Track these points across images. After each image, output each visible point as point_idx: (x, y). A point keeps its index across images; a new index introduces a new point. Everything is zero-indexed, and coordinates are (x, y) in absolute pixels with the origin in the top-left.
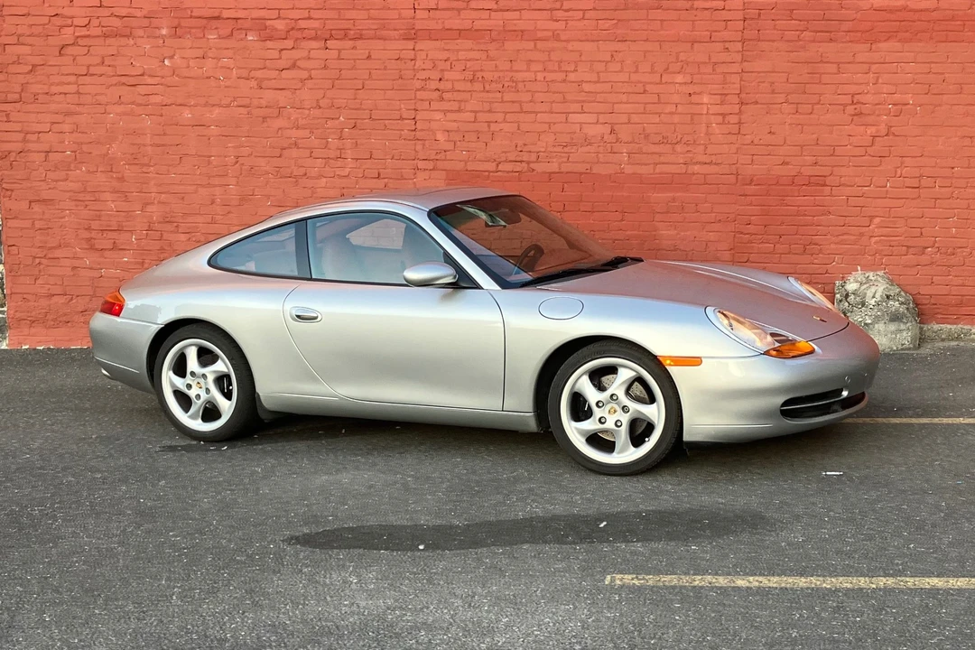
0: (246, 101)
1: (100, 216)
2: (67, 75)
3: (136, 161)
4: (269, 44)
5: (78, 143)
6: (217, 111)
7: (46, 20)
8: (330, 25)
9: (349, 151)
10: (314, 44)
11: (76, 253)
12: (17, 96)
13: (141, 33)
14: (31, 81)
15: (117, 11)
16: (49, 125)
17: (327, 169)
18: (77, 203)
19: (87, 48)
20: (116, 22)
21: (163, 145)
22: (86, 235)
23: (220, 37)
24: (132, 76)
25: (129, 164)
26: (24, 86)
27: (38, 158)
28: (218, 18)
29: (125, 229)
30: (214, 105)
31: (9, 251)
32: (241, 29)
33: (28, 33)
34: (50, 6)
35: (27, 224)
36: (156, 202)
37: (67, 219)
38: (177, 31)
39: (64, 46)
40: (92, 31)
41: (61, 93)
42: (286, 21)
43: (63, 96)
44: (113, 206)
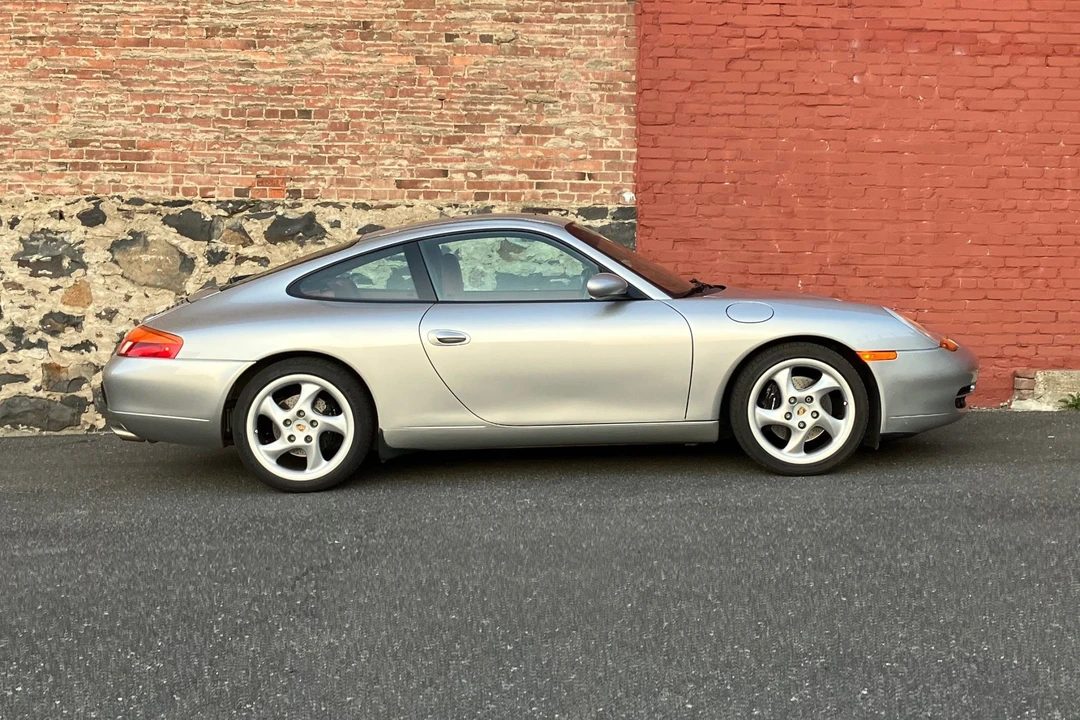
0: (950, 124)
1: (760, 258)
2: (733, 93)
3: (811, 193)
4: (981, 60)
5: (740, 173)
6: (912, 135)
7: (712, 29)
8: (1053, 39)
9: (1070, 181)
10: (1032, 60)
12: (670, 117)
13: (827, 45)
14: (686, 101)
15: (802, 21)
16: (707, 151)
18: (734, 243)
19: (759, 62)
21: (844, 175)
22: (743, 279)
23: (921, 52)
24: (813, 95)
25: (800, 197)
26: (679, 106)
27: (689, 190)
28: (920, 30)
29: (789, 273)
30: (909, 129)
32: (946, 43)
33: (689, 45)
34: (719, 14)
36: (831, 241)
37: (718, 261)
38: (871, 44)
39: (732, 60)
40: (768, 43)
41: (724, 114)
42: (1001, 34)
43: (726, 118)
44: (777, 246)
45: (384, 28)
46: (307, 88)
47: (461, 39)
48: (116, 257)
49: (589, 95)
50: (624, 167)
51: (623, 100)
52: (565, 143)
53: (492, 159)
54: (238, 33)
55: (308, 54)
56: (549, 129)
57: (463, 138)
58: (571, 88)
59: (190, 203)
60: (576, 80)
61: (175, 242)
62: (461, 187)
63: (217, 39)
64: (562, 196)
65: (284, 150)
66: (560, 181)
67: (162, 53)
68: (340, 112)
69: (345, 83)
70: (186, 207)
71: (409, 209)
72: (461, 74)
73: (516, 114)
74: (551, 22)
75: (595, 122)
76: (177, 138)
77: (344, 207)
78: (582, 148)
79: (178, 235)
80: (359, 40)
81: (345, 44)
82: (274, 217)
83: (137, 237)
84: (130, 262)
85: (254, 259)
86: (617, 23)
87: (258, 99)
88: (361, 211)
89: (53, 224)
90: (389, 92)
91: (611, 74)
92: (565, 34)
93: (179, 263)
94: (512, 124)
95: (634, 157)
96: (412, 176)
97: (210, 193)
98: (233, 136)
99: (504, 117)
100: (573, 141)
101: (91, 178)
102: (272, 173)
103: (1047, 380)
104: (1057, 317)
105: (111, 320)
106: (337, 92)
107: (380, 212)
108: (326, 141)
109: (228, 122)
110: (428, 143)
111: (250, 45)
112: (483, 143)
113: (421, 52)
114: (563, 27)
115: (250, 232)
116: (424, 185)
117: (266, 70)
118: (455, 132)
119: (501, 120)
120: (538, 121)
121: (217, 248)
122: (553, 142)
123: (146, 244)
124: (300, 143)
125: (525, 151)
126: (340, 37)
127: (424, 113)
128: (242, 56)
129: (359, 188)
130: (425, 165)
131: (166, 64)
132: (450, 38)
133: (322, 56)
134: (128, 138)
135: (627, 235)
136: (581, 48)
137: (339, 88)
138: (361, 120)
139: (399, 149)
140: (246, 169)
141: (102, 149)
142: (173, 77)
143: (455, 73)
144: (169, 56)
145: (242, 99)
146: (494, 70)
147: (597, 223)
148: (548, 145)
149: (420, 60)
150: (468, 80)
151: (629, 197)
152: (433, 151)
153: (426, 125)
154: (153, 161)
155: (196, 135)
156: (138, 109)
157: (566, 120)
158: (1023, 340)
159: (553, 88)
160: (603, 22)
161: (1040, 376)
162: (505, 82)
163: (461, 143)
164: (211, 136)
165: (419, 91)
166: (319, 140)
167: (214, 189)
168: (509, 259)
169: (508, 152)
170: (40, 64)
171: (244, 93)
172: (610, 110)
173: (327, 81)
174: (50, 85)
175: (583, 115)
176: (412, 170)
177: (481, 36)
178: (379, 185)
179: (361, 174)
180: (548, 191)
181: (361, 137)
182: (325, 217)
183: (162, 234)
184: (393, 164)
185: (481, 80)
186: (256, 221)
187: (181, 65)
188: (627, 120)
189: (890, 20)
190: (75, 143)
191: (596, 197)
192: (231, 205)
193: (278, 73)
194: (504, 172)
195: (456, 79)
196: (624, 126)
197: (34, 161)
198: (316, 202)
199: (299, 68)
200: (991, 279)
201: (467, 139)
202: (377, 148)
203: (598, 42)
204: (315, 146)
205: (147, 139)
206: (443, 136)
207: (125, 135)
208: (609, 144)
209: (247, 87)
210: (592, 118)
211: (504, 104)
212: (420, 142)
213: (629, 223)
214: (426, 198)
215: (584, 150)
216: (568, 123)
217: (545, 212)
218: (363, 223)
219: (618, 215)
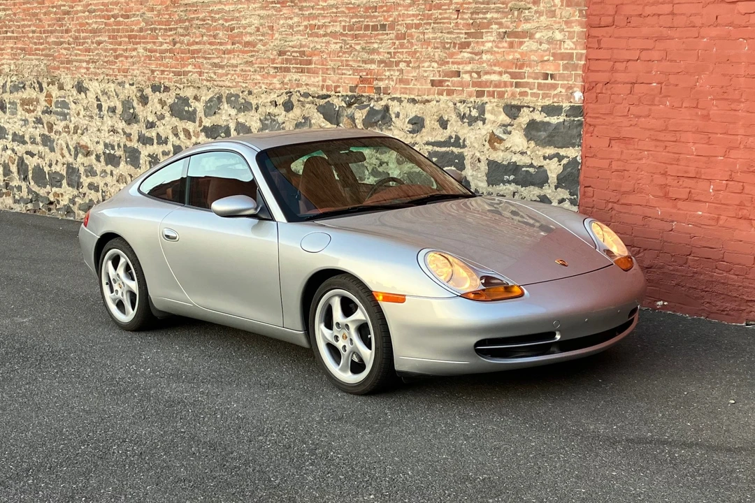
1: (678, 160)
5: (665, 74)
11: (648, 201)
12: (606, 20)
16: (638, 51)
18: (658, 143)
22: (659, 180)
25: (716, 100)
26: (618, 8)
27: (623, 90)
29: (703, 177)
31: (585, 192)
35: (605, 164)
36: (742, 146)
37: (644, 161)
41: (654, 15)
43: (656, 18)
44: (694, 149)
46: (384, 6)
50: (575, 67)
51: (577, 4)
52: (534, 46)
53: (488, 62)
56: (524, 34)
57: (470, 43)
59: (330, 96)
61: (322, 124)
62: (468, 85)
64: (533, 95)
65: (373, 56)
66: (531, 80)
68: (401, 25)
70: (327, 100)
71: (438, 103)
73: (503, 20)
76: (323, 48)
77: (402, 101)
78: (546, 51)
79: (324, 120)
82: (369, 108)
83: (306, 120)
87: (361, 17)
88: (412, 105)
89: (272, 110)
90: (428, 7)
94: (501, 30)
95: (584, 58)
96: (440, 76)
97: (338, 90)
98: (348, 46)
99: (496, 24)
100: (541, 44)
101: (289, 77)
102: (367, 75)
106: (400, 9)
107: (421, 106)
108: (395, 49)
109: (346, 35)
110: (449, 49)
112: (482, 48)
115: (356, 119)
116: (447, 83)
118: (465, 38)
119: (494, 26)
120: (518, 27)
122: (528, 45)
123: (310, 126)
124: (381, 50)
125: (508, 54)
127: (447, 23)
129: (411, 86)
130: (447, 67)
134: (302, 49)
135: (575, 132)
137: (401, 5)
138: (412, 30)
139: (432, 54)
140: (355, 71)
141: (291, 57)
145: (352, 18)
147: (554, 120)
148: (524, 48)
151: (578, 95)
152: (452, 55)
153: (448, 33)
155: (332, 45)
156: (306, 27)
157: (537, 25)
163: (468, 48)
164: (338, 46)
165: (444, 5)
166: (390, 48)
167: (339, 86)
168: (494, 148)
169: (497, 55)
171: (353, 13)
172: (568, 14)
174: (270, 12)
175: (549, 19)
176: (440, 71)
178: (422, 85)
179: (412, 75)
180: (523, 90)
181: (412, 44)
182: (395, 108)
183: (317, 118)
184: (429, 66)
186: (360, 111)
188: (580, 24)
190: (281, 53)
191: (555, 96)
192: (348, 99)
194: (494, 73)
196: (577, 29)
197: (265, 66)
198: (389, 97)
201: (472, 45)
202: (421, 52)
204: (388, 53)
205: (310, 50)
206: (458, 42)
207: (301, 47)
208: (566, 46)
209: (355, 8)
210: (555, 22)
211: (496, 12)
212: (444, 48)
213: (579, 120)
214: (448, 95)
215: (548, 53)
216: (538, 28)
217: (519, 108)
218: (412, 115)
219: (569, 113)
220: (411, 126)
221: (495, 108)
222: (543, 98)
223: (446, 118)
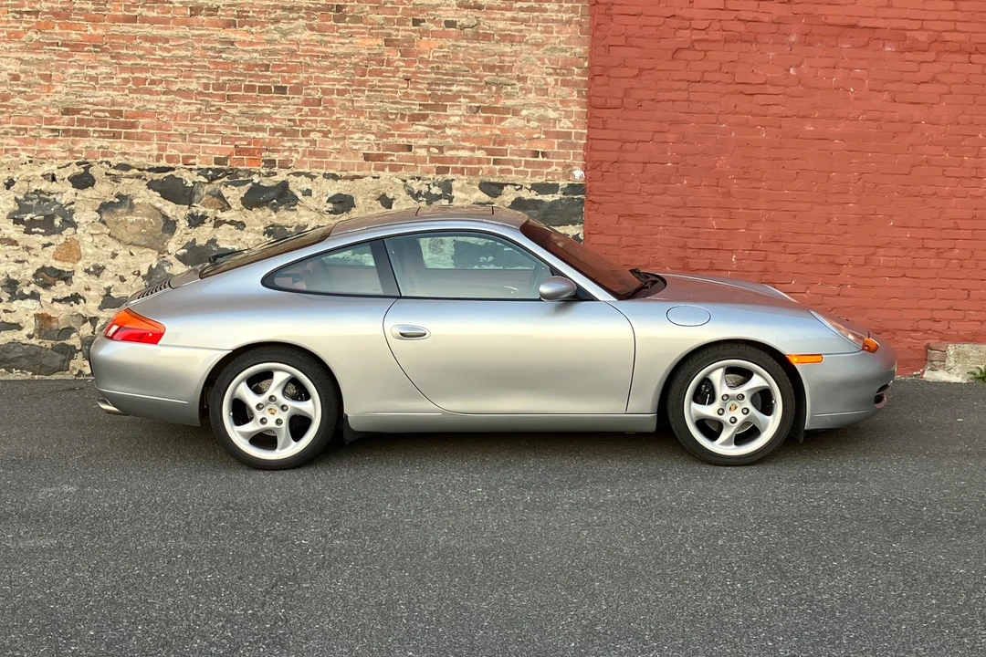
0: (877, 115)
1: (698, 233)
2: (678, 81)
3: (746, 176)
4: (908, 56)
5: (682, 155)
6: (842, 124)
7: (661, 21)
8: (976, 38)
10: (959, 58)
12: (619, 101)
13: (766, 39)
14: (635, 86)
15: (743, 15)
16: (652, 133)
17: (960, 188)
18: (675, 219)
19: (703, 53)
20: (741, 27)
21: (779, 159)
22: (681, 253)
23: (854, 47)
24: (752, 84)
25: (737, 179)
26: (627, 92)
27: (634, 169)
28: (854, 26)
29: (724, 248)
30: (840, 118)
32: (877, 39)
33: (639, 34)
34: (666, 6)
35: (613, 240)
36: (764, 220)
37: (659, 236)
38: (807, 38)
39: (678, 50)
40: (713, 35)
41: (668, 100)
42: (928, 32)
43: (670, 103)
44: (714, 223)
45: (356, 11)
46: (283, 66)
47: (427, 23)
48: (104, 218)
49: (544, 79)
50: (574, 146)
51: (575, 84)
52: (521, 123)
53: (454, 137)
54: (220, 13)
55: (284, 34)
56: (506, 110)
57: (427, 116)
58: (527, 72)
59: (173, 169)
60: (533, 64)
61: (158, 205)
62: (424, 161)
63: (200, 17)
64: (518, 173)
65: (261, 123)
66: (516, 158)
67: (149, 30)
68: (313, 89)
69: (318, 61)
70: (169, 173)
71: (376, 180)
72: (426, 56)
73: (477, 94)
74: (511, 10)
75: (549, 104)
76: (162, 109)
77: (315, 177)
78: (536, 128)
79: (162, 199)
80: (332, 22)
81: (319, 26)
82: (250, 184)
83: (123, 199)
84: (117, 223)
85: (231, 223)
86: (573, 12)
87: (238, 75)
88: (331, 181)
89: (46, 186)
90: (360, 72)
91: (566, 59)
92: (524, 21)
93: (162, 225)
94: (473, 104)
95: (585, 138)
96: (379, 149)
97: (191, 161)
98: (213, 109)
99: (465, 97)
100: (528, 121)
101: (82, 144)
102: (249, 144)
103: (958, 354)
104: (969, 295)
105: (98, 276)
106: (311, 70)
107: (348, 182)
108: (300, 116)
109: (209, 95)
110: (394, 120)
111: (230, 24)
112: (445, 121)
113: (390, 35)
114: (522, 15)
115: (228, 198)
116: (390, 158)
117: (245, 48)
118: (420, 110)
119: (462, 100)
120: (497, 102)
121: (197, 212)
122: (510, 121)
123: (132, 207)
124: (276, 116)
125: (483, 129)
126: (314, 19)
127: (391, 92)
128: (224, 34)
129: (330, 160)
130: (391, 140)
131: (153, 39)
132: (416, 22)
133: (298, 36)
134: (116, 108)
135: (576, 209)
136: (539, 35)
137: (313, 67)
138: (333, 97)
139: (367, 125)
140: (225, 139)
141: (91, 117)
142: (158, 52)
143: (420, 56)
144: (155, 32)
145: (222, 74)
146: (457, 54)
147: (548, 198)
148: (506, 124)
149: (389, 42)
150: (433, 62)
151: (578, 174)
152: (398, 127)
153: (392, 103)
154: (140, 130)
155: (180, 107)
156: (126, 81)
157: (523, 102)
158: (937, 315)
159: (511, 71)
160: (559, 11)
161: (951, 349)
162: (467, 65)
163: (424, 121)
164: (193, 108)
165: (387, 71)
166: (293, 115)
167: (195, 157)
169: (468, 130)
170: (35, 37)
171: (225, 69)
172: (564, 94)
173: (301, 59)
174: (45, 57)
175: (539, 97)
176: (379, 144)
177: (446, 22)
178: (347, 157)
179: (331, 147)
180: (504, 167)
181: (332, 112)
182: (298, 185)
183: (146, 197)
184: (361, 138)
185: (445, 63)
186: (234, 187)
187: (167, 41)
188: (579, 103)
189: (826, 16)
190: (67, 111)
191: (548, 174)
192: (210, 172)
193: (256, 51)
194: (463, 148)
195: (422, 61)
196: (576, 109)
197: (29, 127)
198: (289, 171)
199: (276, 47)
200: (910, 258)
201: (430, 117)
202: (347, 122)
203: (555, 30)
204: (289, 120)
205: (134, 109)
206: (408, 113)
207: (113, 105)
208: (562, 125)
209: (228, 64)
210: (547, 100)
211: (465, 85)
212: (387, 118)
213: (578, 199)
214: (391, 170)
215: (538, 130)
216: (524, 105)
217: (501, 186)
218: (333, 193)
219: (568, 191)
220: (330, 206)
221: (466, 185)
222: (532, 176)
223: (390, 196)
